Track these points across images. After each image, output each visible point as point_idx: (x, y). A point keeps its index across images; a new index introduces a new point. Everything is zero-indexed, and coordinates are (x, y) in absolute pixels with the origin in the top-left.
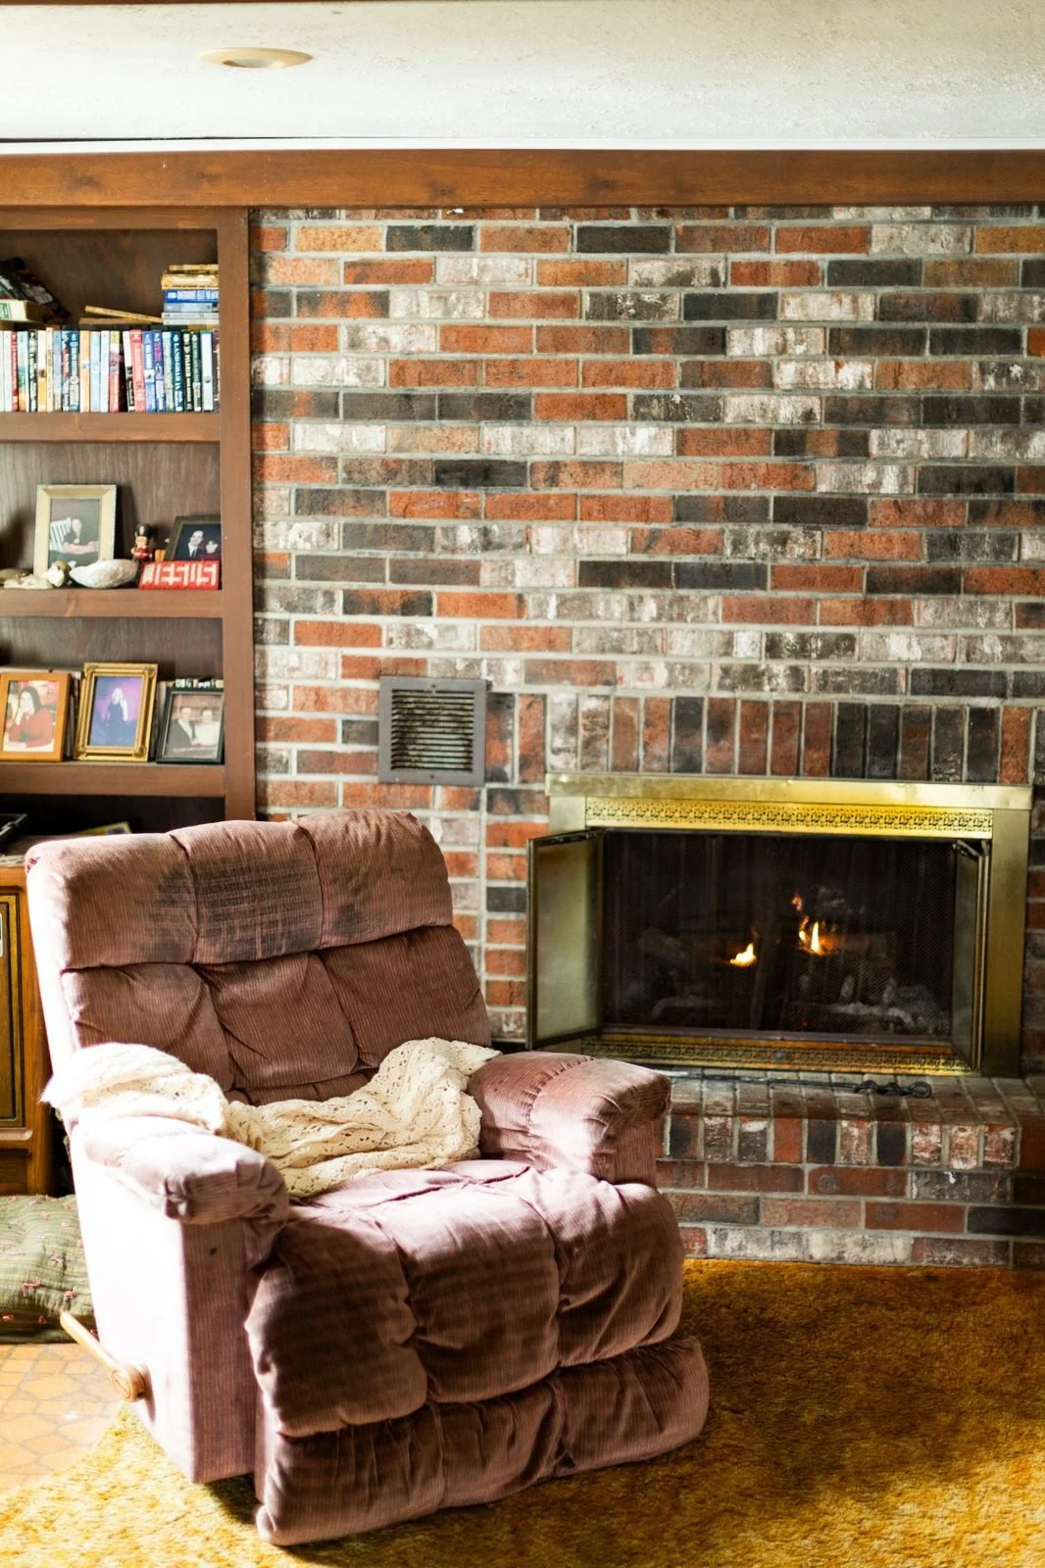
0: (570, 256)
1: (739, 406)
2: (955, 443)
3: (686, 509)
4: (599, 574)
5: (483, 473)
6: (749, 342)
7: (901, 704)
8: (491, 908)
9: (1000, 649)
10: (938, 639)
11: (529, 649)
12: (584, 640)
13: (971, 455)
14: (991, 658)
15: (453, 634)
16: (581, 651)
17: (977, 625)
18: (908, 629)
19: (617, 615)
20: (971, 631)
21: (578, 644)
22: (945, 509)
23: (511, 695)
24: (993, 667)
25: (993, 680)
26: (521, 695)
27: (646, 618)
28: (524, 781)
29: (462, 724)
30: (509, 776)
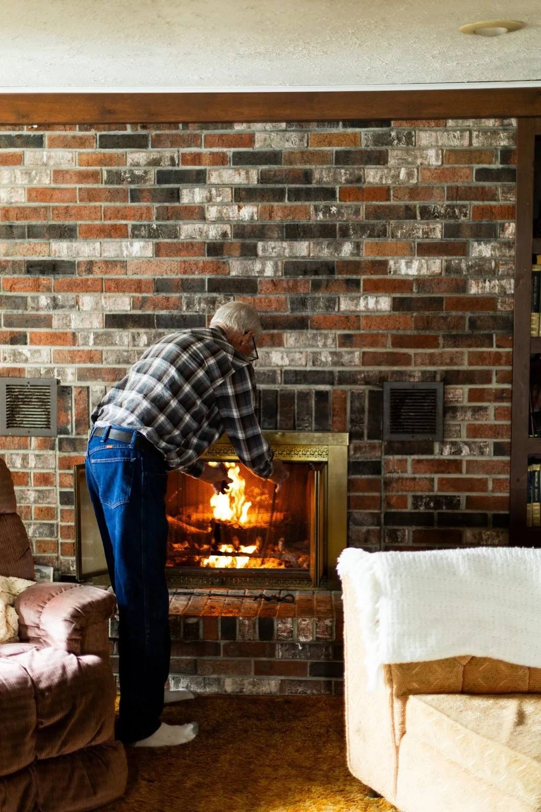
0: (95, 150)
1: (188, 230)
2: (303, 248)
3: (161, 286)
4: (116, 321)
5: (52, 267)
6: (192, 196)
7: (278, 389)
8: (62, 503)
9: (330, 359)
10: (297, 354)
11: (79, 362)
12: (108, 357)
13: (311, 255)
14: (325, 364)
15: (38, 354)
16: (108, 363)
17: (318, 346)
18: (282, 349)
19: (126, 343)
20: (315, 350)
21: (106, 359)
22: (299, 284)
23: (70, 387)
24: (327, 369)
25: (327, 376)
26: (75, 387)
27: (142, 344)
28: (78, 434)
29: (44, 403)
30: (70, 430)
